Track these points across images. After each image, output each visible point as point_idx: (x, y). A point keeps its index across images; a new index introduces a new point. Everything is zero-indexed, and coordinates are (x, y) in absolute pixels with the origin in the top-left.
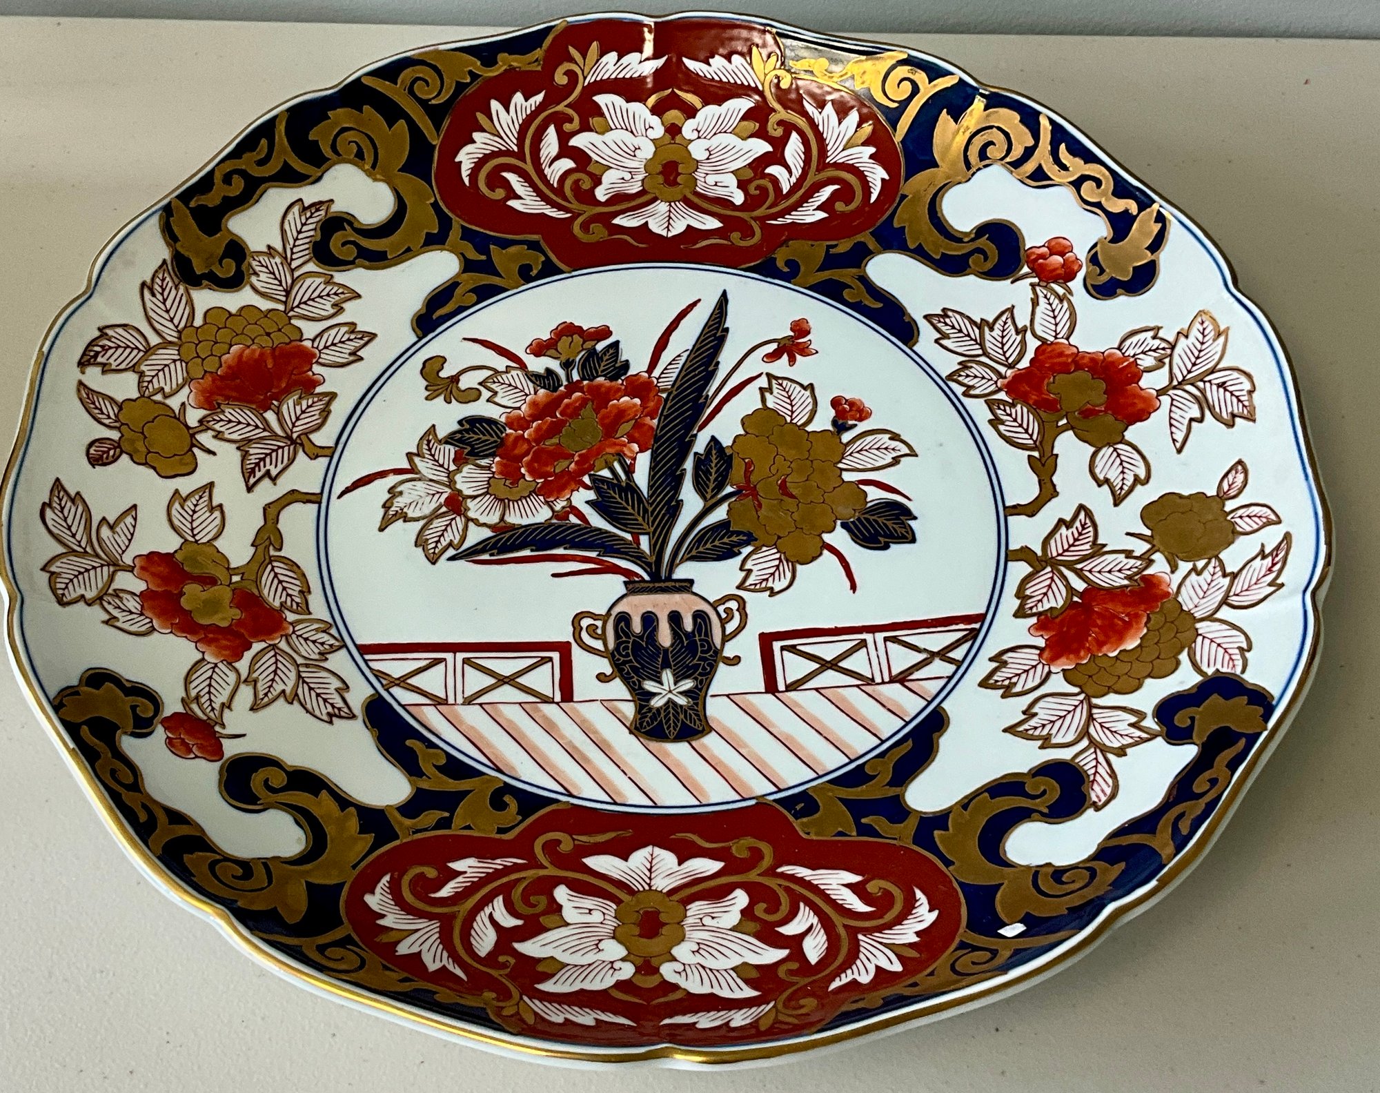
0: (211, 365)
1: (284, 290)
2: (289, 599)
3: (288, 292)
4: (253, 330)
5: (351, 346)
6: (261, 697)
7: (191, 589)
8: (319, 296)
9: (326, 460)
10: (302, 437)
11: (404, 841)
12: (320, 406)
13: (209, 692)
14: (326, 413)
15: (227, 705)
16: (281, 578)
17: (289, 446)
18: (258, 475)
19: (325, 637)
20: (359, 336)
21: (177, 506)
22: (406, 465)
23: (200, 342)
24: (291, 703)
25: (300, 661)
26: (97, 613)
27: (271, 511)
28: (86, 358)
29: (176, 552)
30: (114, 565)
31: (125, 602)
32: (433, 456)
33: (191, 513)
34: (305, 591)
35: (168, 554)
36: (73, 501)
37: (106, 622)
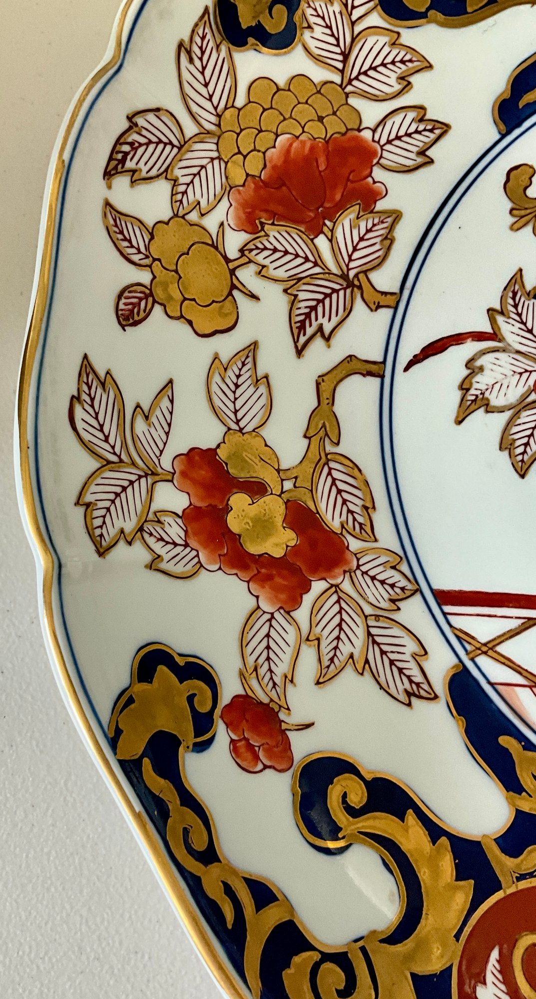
0: (254, 165)
1: (342, 53)
2: (350, 517)
3: (346, 56)
4: (304, 113)
5: (420, 140)
6: (328, 663)
7: (239, 501)
8: (383, 64)
9: (388, 312)
10: (361, 276)
11: (509, 891)
12: (380, 230)
13: (268, 659)
14: (388, 240)
15: (289, 679)
16: (341, 486)
17: (345, 289)
18: (310, 331)
19: (396, 577)
20: (429, 127)
21: (217, 378)
22: (487, 328)
23: (242, 130)
24: (362, 674)
25: (368, 610)
26: (138, 553)
27: (326, 387)
28: (113, 163)
29: (218, 446)
30: (153, 474)
31: (167, 528)
32: (520, 315)
33: (233, 387)
34: (369, 508)
35: (209, 450)
36: (103, 384)
37: (150, 566)
